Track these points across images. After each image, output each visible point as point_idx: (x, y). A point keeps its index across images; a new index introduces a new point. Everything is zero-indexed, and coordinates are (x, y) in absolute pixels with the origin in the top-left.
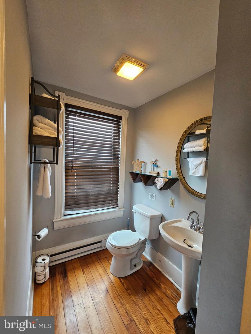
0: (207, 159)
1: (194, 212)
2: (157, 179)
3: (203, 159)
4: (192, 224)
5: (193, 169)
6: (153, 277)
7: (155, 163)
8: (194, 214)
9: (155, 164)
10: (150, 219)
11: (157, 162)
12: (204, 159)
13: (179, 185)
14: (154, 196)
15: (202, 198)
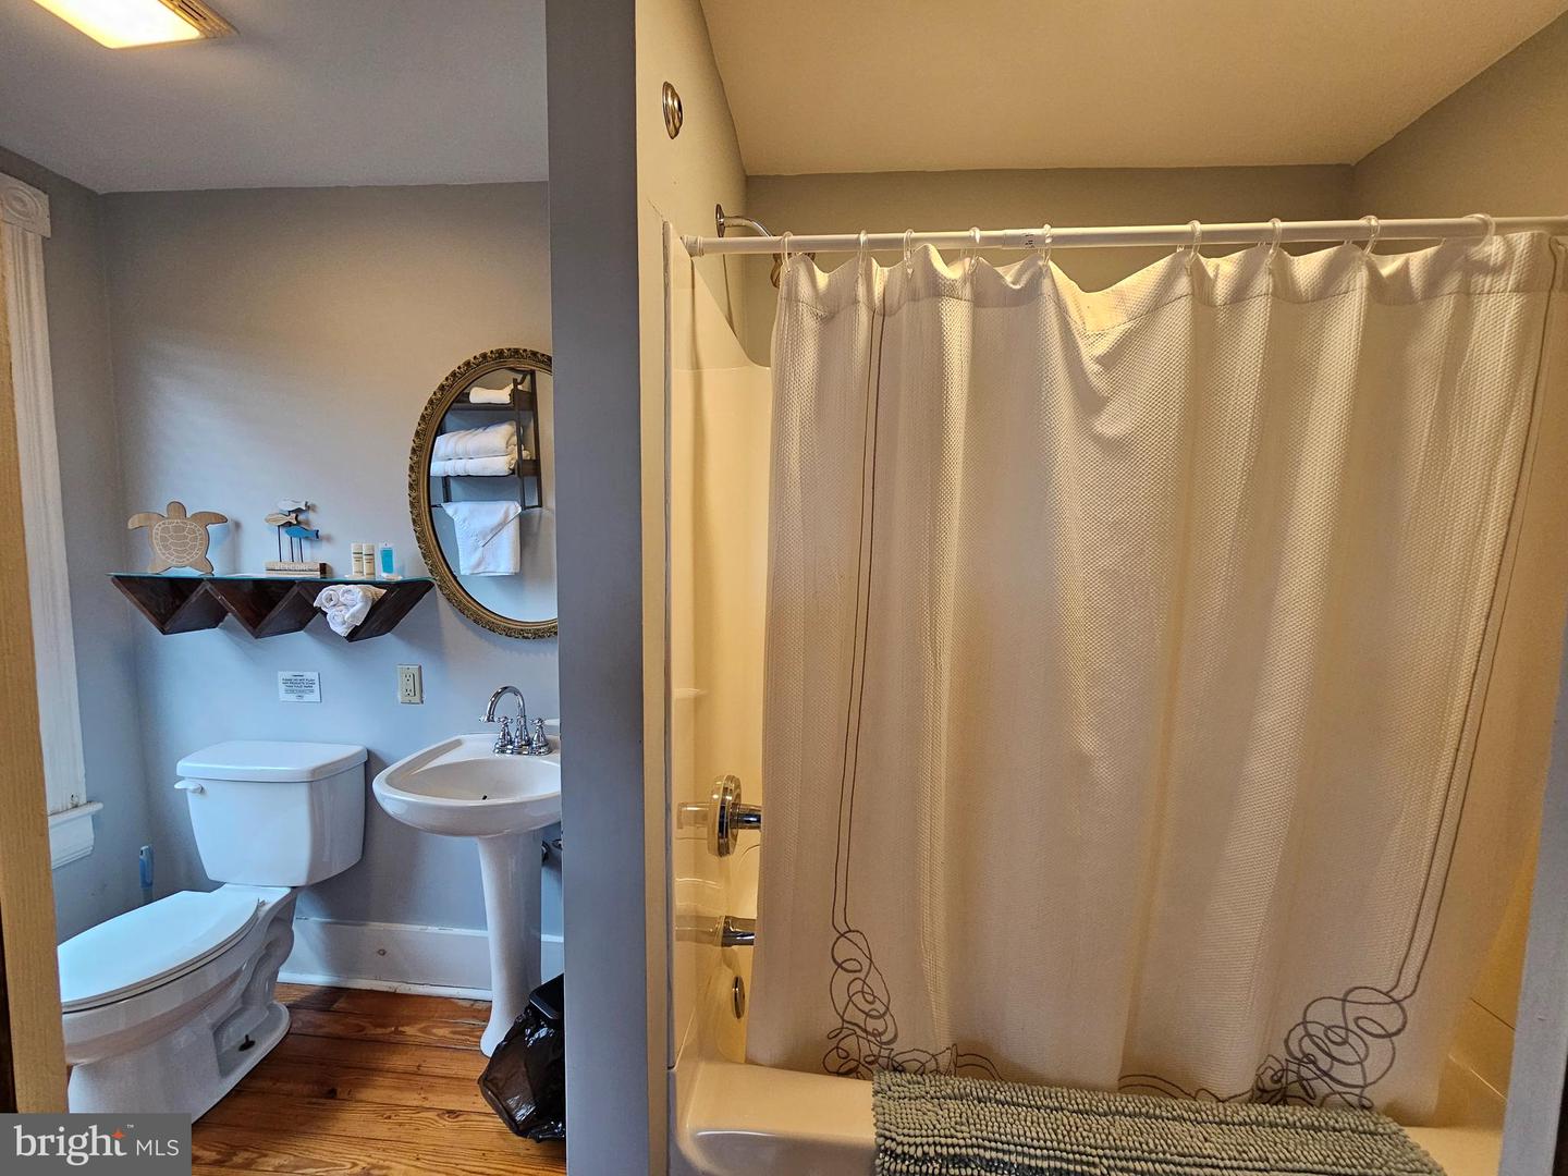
0: (524, 508)
1: (506, 688)
2: (325, 592)
3: (508, 509)
4: (504, 735)
5: (476, 549)
6: (362, 1029)
7: (299, 523)
8: (508, 696)
9: (297, 525)
10: (311, 788)
11: (311, 516)
12: (514, 508)
13: (437, 605)
14: (312, 682)
15: (527, 638)
